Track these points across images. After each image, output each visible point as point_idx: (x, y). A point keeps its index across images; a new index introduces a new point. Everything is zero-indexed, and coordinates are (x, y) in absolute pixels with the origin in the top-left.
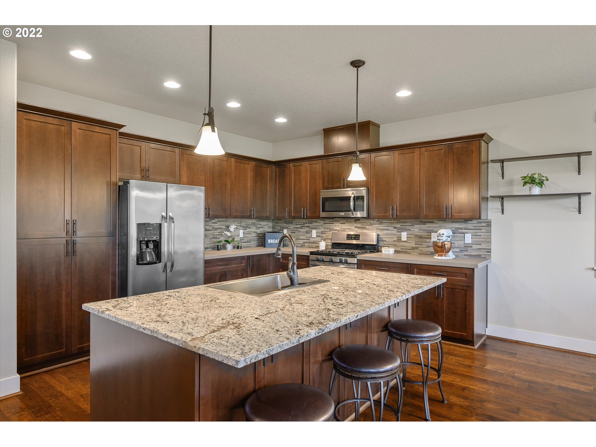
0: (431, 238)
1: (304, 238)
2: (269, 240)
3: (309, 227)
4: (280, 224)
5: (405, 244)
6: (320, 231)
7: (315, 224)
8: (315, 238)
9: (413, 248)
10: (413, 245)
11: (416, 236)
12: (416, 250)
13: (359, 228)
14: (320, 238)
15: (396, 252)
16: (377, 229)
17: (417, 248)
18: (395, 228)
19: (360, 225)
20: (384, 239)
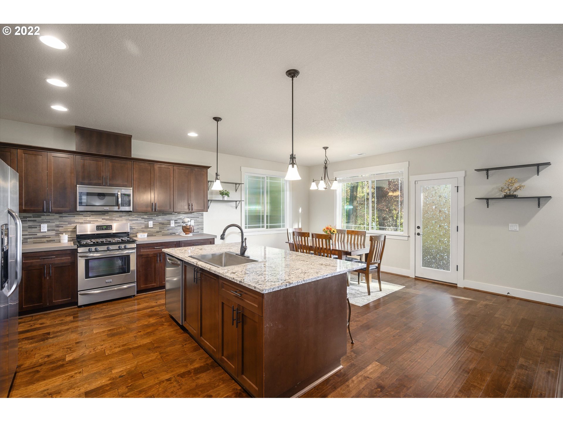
0: (170, 224)
3: (34, 221)
5: (151, 230)
6: (54, 224)
7: (43, 217)
8: (46, 232)
9: (158, 232)
10: (157, 229)
11: (160, 223)
12: (160, 233)
13: (107, 220)
14: (54, 232)
15: (148, 236)
16: (126, 220)
17: (161, 231)
19: (108, 218)
20: (133, 227)
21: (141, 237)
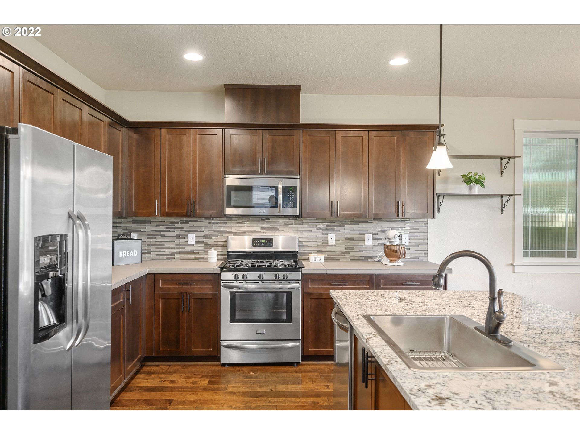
0: (365, 241)
1: (173, 245)
2: (121, 253)
3: (182, 229)
4: (122, 225)
5: (333, 249)
6: (202, 234)
7: (191, 224)
8: (193, 245)
9: (343, 254)
10: (343, 249)
11: (348, 238)
12: (346, 256)
13: (267, 229)
14: (203, 245)
15: (326, 260)
16: (294, 231)
17: (348, 253)
18: (319, 229)
20: (304, 244)
21: (315, 261)
